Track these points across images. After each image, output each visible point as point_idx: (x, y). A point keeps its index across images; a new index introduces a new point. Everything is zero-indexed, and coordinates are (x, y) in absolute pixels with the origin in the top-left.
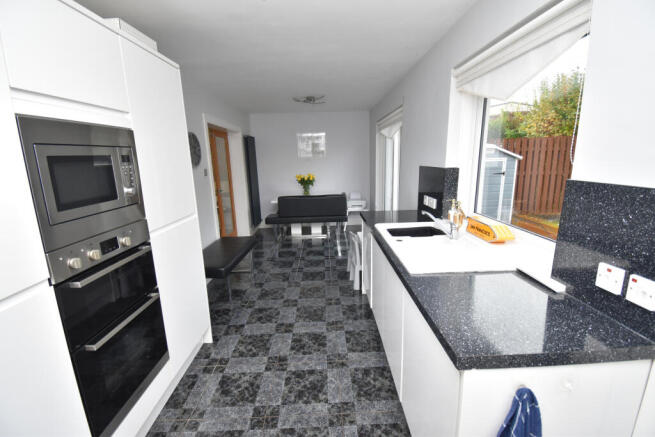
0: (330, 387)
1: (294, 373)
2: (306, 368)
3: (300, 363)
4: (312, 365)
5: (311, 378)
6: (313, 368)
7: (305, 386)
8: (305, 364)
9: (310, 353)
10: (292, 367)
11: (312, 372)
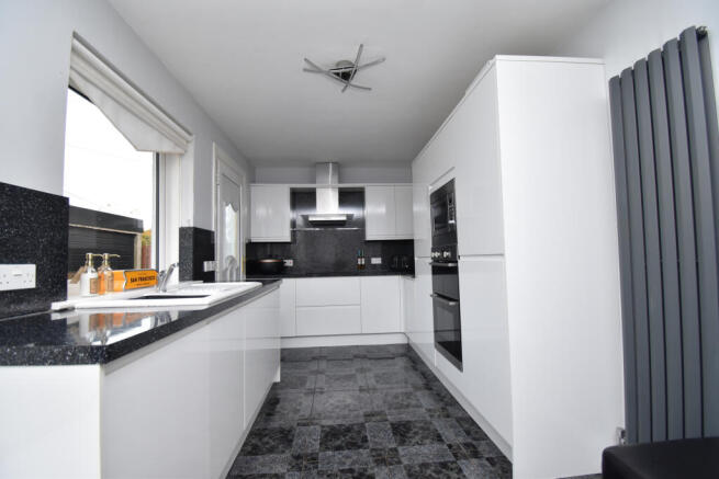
0: (318, 436)
1: (360, 447)
2: (346, 452)
3: (355, 458)
4: (338, 456)
5: (338, 442)
6: (336, 453)
7: (344, 436)
8: (347, 457)
9: (342, 471)
10: (364, 452)
11: (338, 448)
